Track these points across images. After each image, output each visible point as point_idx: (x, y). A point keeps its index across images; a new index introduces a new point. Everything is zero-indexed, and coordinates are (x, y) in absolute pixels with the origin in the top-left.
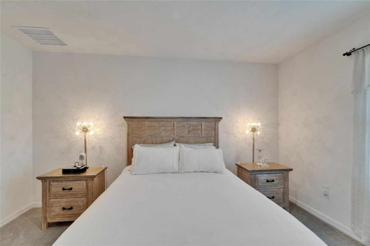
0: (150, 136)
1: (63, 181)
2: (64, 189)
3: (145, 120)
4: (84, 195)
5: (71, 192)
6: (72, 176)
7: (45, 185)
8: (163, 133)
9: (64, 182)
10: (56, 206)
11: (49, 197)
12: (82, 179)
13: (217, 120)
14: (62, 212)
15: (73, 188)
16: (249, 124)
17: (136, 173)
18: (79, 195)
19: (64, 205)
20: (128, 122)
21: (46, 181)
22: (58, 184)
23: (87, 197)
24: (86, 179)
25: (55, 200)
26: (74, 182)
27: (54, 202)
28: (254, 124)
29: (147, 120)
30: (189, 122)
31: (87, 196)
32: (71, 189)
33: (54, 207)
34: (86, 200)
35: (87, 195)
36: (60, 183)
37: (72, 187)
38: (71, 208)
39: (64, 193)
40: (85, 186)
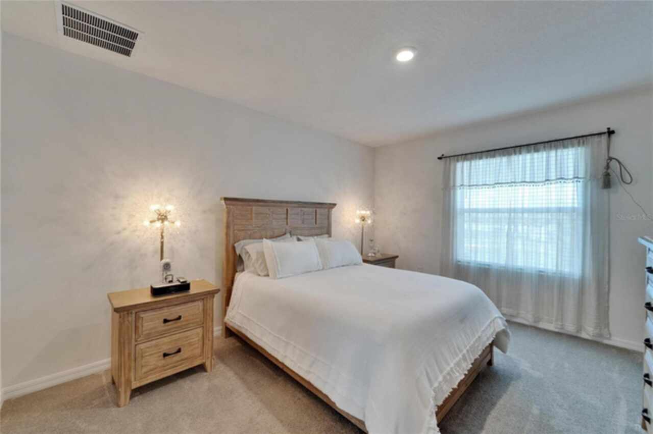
0: (258, 227)
1: (164, 307)
2: (166, 321)
3: (254, 203)
4: (200, 323)
5: (179, 323)
6: (184, 296)
7: (128, 321)
8: (275, 223)
9: (166, 308)
10: (150, 355)
11: (136, 341)
12: (197, 298)
13: (332, 206)
14: (163, 362)
15: (182, 316)
16: (358, 212)
17: (281, 276)
18: (191, 325)
19: (165, 349)
20: (228, 206)
21: (131, 313)
22: (154, 315)
23: (203, 327)
24: (202, 297)
25: (148, 344)
26: (183, 307)
27: (148, 348)
28: (363, 212)
29: (257, 203)
30: (303, 209)
31: (204, 325)
32: (180, 318)
33: (147, 357)
34: (202, 331)
35: (203, 323)
36: (160, 312)
37: (180, 314)
38: (179, 351)
39: (167, 328)
40: (201, 308)
